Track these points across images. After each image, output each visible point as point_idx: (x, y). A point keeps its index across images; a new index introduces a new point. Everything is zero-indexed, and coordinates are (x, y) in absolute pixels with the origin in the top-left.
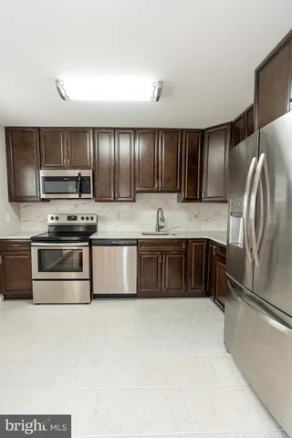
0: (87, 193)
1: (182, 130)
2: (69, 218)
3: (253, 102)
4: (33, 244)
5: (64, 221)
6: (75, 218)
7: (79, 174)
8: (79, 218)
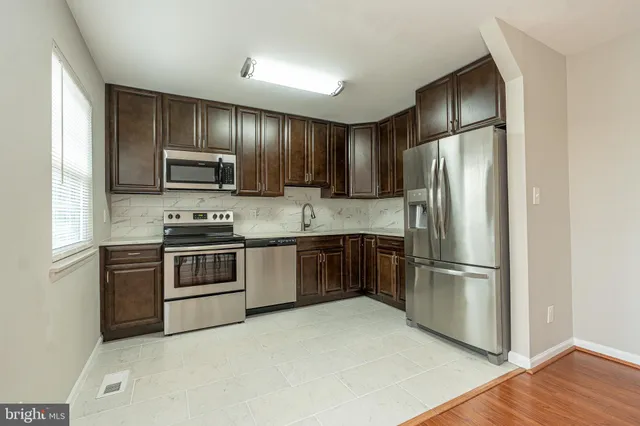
0: (229, 183)
1: (331, 122)
2: (196, 216)
3: (414, 104)
4: (166, 249)
5: (187, 219)
6: (205, 216)
7: (220, 159)
8: (210, 216)
